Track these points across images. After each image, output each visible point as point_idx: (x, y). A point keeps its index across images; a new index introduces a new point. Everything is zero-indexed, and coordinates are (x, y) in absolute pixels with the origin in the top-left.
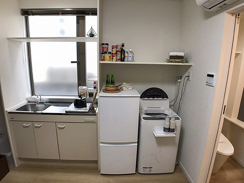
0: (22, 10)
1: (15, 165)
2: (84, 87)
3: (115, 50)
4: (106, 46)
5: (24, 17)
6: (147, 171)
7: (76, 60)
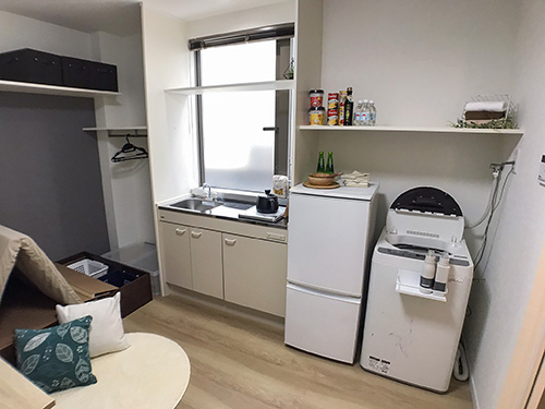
0: (190, 41)
1: (160, 294)
2: (282, 177)
3: (333, 101)
4: (318, 95)
5: (192, 53)
6: (378, 367)
7: (273, 126)
